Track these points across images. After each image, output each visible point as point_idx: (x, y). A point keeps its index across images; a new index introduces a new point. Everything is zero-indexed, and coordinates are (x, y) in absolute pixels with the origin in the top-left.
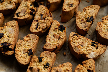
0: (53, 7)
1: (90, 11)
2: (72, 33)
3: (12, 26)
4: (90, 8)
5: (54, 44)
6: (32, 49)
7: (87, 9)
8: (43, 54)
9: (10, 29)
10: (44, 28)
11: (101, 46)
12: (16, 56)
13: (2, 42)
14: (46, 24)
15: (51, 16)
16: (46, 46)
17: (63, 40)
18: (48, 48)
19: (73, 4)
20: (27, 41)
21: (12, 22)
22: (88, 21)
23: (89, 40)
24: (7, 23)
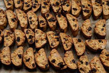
0: (65, 31)
1: (87, 24)
2: (87, 41)
3: (55, 53)
4: (85, 23)
5: (81, 51)
6: (73, 59)
7: (84, 24)
8: (81, 59)
9: (55, 55)
10: (71, 45)
11: (104, 40)
12: (69, 67)
13: (57, 64)
14: (70, 42)
15: (70, 37)
16: (78, 54)
17: (85, 47)
18: (81, 54)
19: (76, 24)
20: (68, 56)
21: (53, 50)
22: (89, 30)
23: (96, 40)
24: (51, 52)
